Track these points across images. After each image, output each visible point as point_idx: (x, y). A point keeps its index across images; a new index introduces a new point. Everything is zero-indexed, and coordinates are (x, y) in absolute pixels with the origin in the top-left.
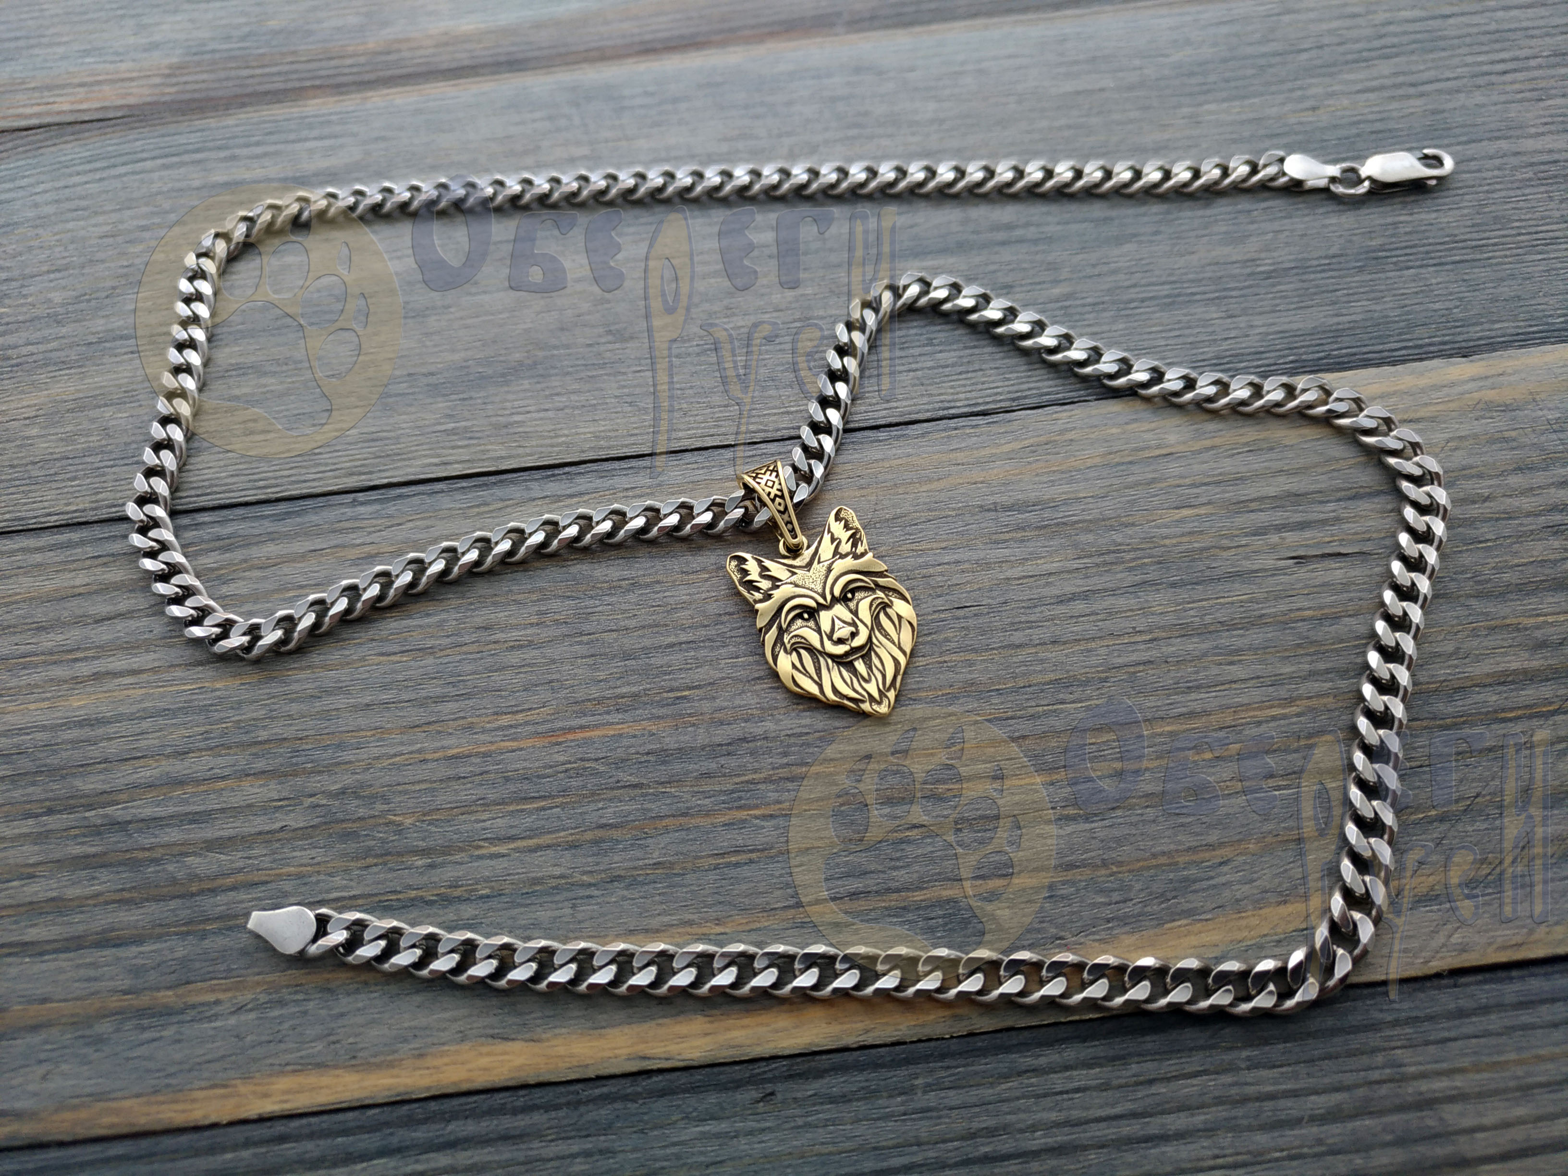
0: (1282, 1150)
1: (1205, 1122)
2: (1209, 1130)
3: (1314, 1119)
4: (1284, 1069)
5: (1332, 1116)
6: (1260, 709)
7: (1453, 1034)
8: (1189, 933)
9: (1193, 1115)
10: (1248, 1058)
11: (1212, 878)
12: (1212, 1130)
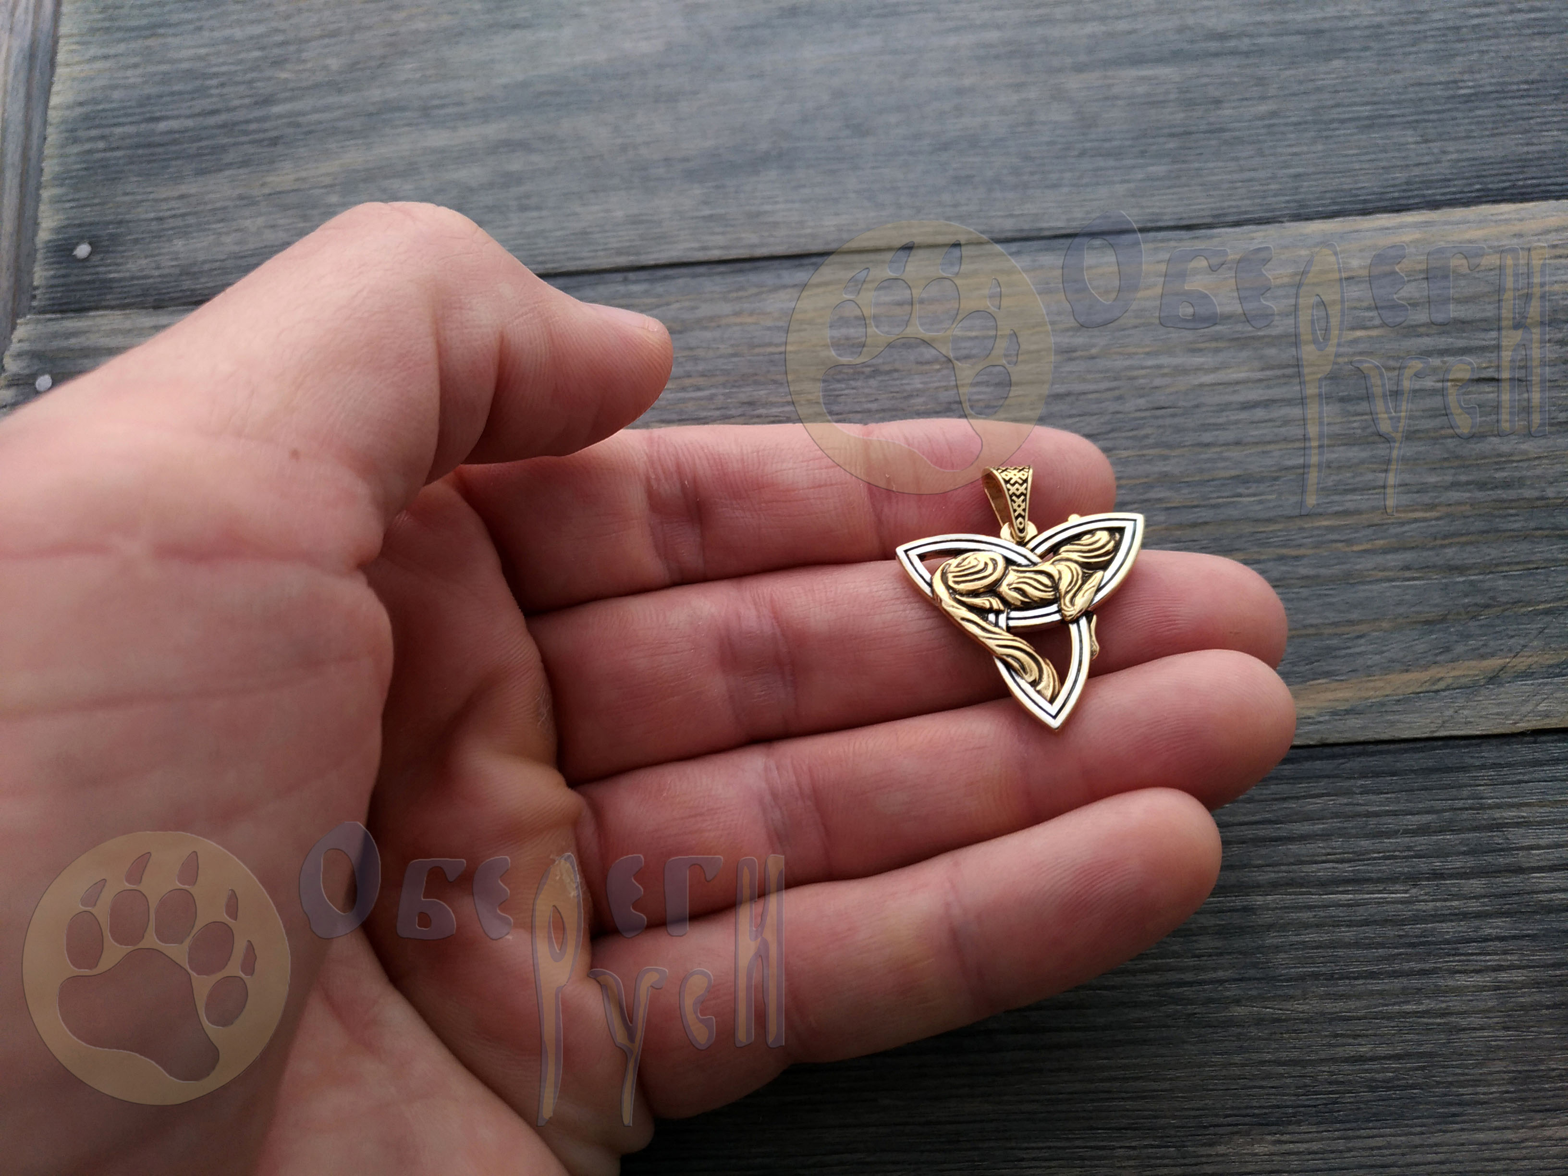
0: (1380, 853)
1: (1323, 829)
2: (1326, 836)
3: (1406, 832)
4: (1389, 796)
5: (1423, 830)
6: (1405, 511)
7: (1526, 778)
8: (1326, 690)
9: (1314, 824)
10: (1362, 786)
11: (1349, 648)
12: (1328, 835)
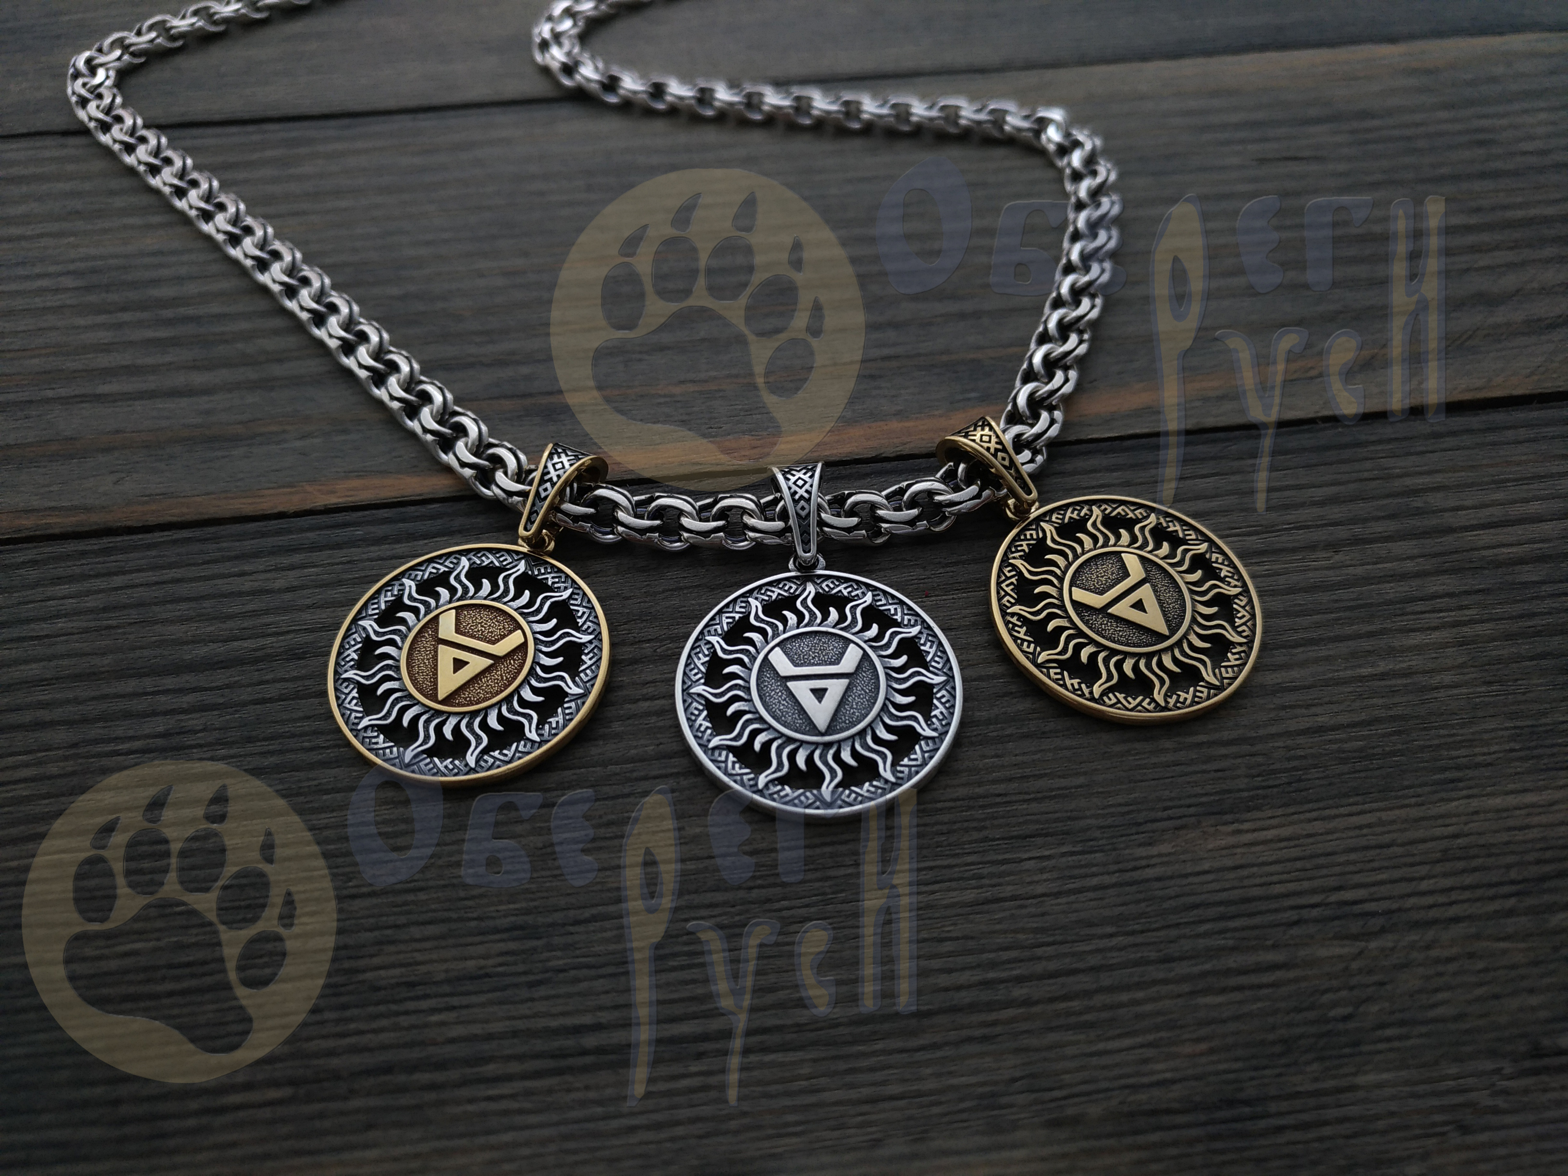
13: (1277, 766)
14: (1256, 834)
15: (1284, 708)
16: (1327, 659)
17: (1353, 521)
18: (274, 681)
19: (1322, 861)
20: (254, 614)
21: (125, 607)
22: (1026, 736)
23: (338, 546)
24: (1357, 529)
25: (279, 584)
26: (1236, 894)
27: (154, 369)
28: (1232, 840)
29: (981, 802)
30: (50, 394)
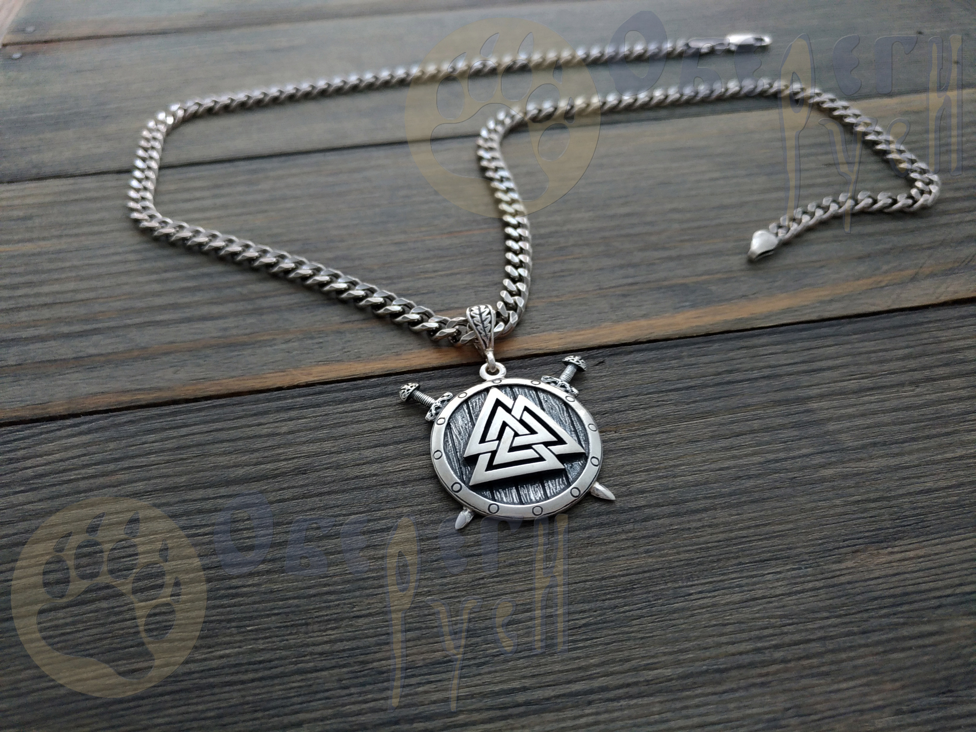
0: (887, 371)
1: (842, 363)
2: (844, 366)
4: (877, 342)
5: (907, 357)
7: (961, 325)
8: (813, 292)
10: (857, 338)
12: (847, 365)
13: (907, 513)
14: (903, 554)
15: (904, 479)
16: (925, 449)
17: (924, 368)
18: (289, 488)
19: (947, 569)
20: (272, 448)
21: (189, 447)
22: (753, 502)
23: (318, 405)
24: (927, 373)
25: (284, 429)
26: (898, 591)
27: (188, 305)
28: (890, 558)
29: (734, 541)
30: (128, 322)
